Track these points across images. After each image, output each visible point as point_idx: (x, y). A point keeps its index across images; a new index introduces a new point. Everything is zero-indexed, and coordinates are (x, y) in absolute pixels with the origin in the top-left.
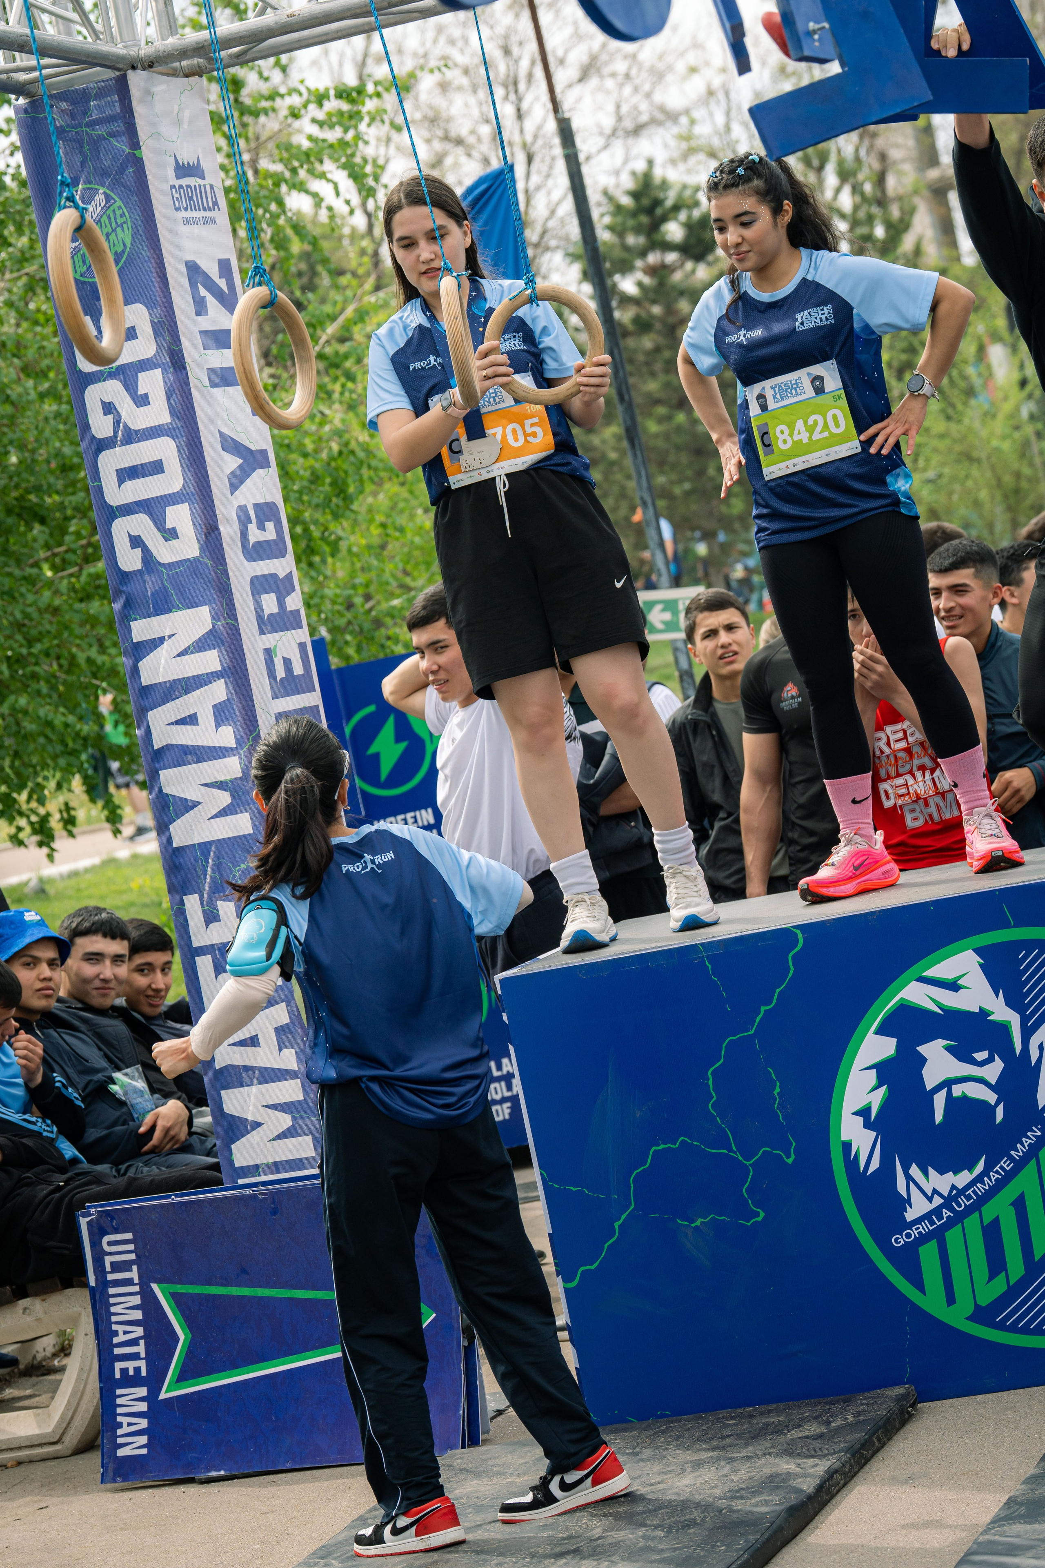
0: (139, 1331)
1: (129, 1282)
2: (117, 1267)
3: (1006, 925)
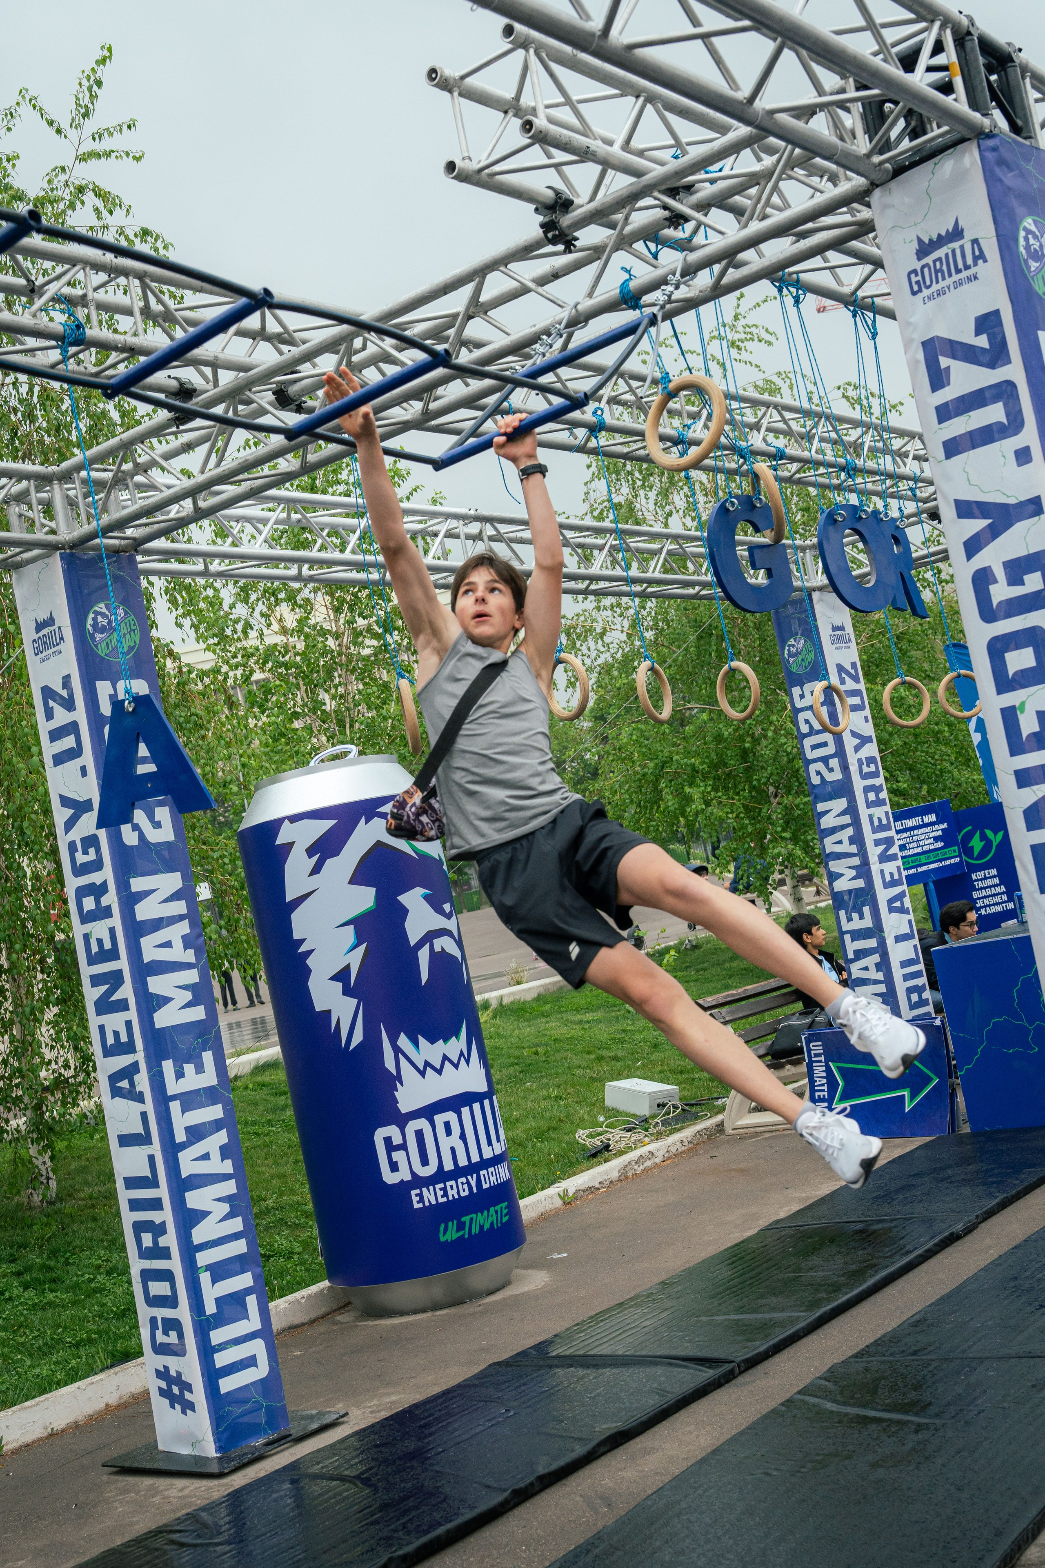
0: (825, 1081)
1: (820, 1061)
2: (816, 1055)
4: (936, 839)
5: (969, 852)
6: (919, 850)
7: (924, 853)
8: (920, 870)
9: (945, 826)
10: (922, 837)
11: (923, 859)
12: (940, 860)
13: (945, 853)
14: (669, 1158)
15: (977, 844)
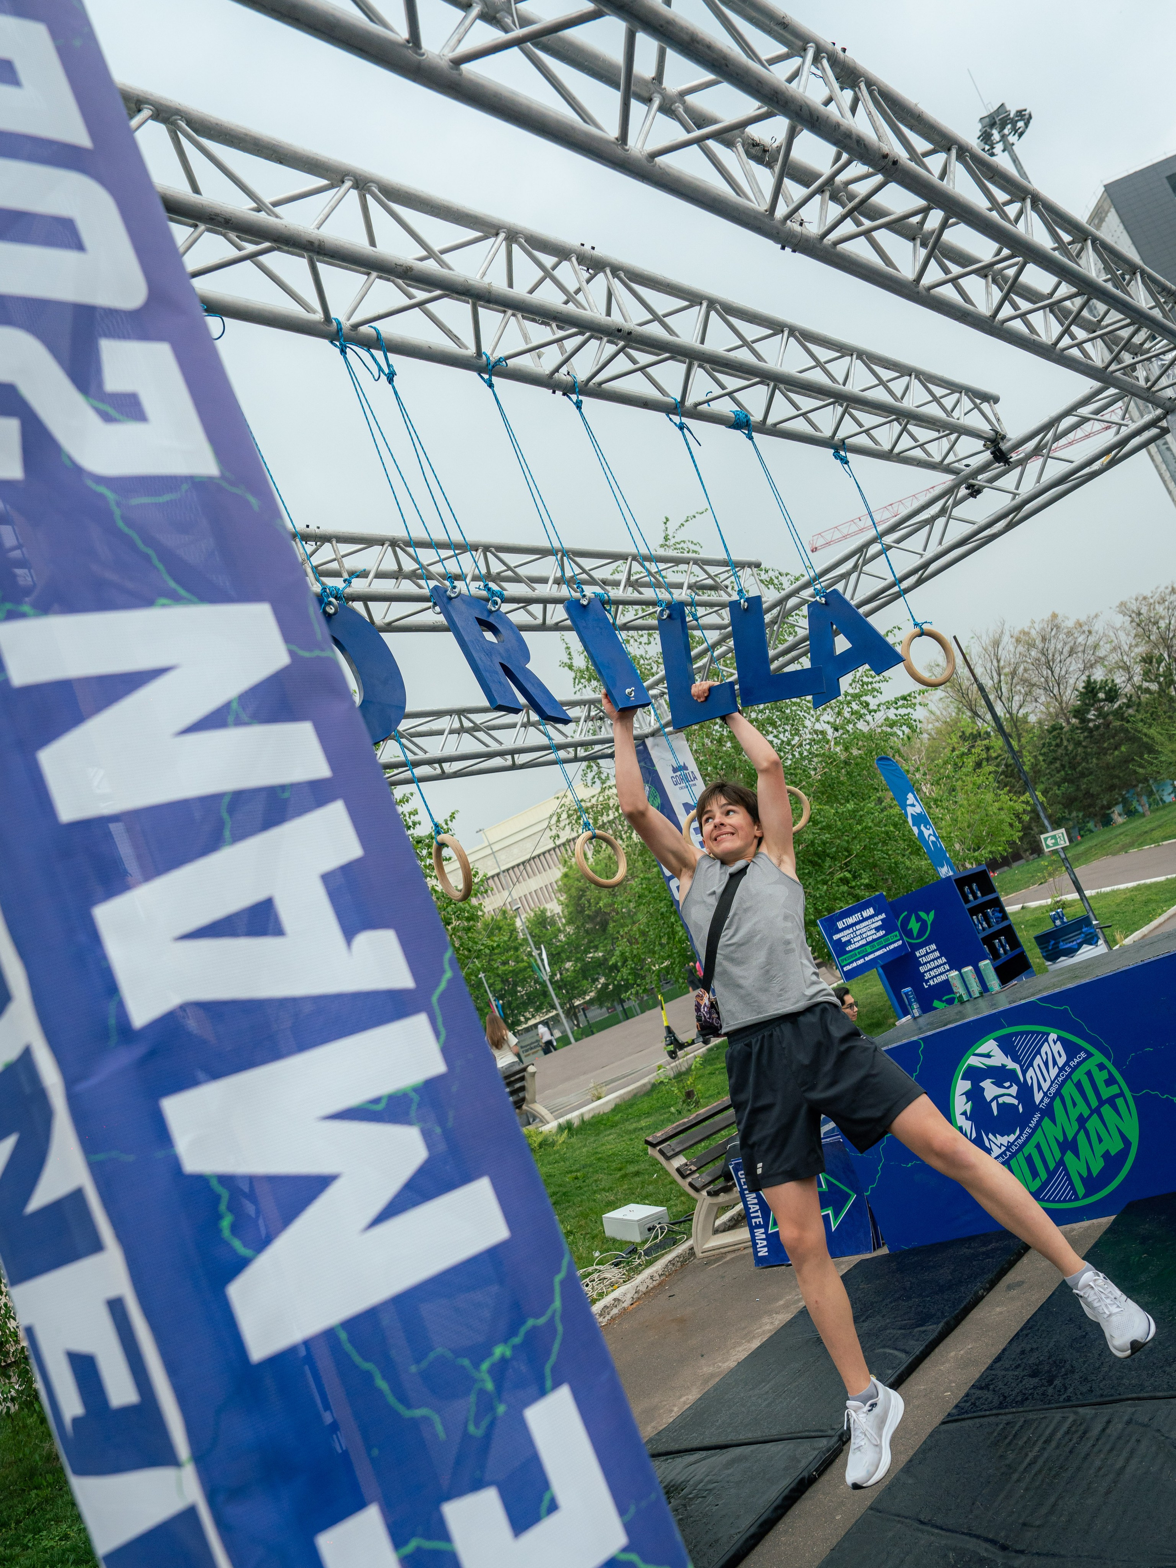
3: (1004, 1027)
4: (877, 929)
5: (909, 933)
6: (864, 942)
7: (868, 943)
8: (867, 959)
9: (883, 916)
10: (864, 930)
11: (869, 949)
12: (885, 947)
13: (888, 939)
14: (639, 1299)
15: (914, 926)
